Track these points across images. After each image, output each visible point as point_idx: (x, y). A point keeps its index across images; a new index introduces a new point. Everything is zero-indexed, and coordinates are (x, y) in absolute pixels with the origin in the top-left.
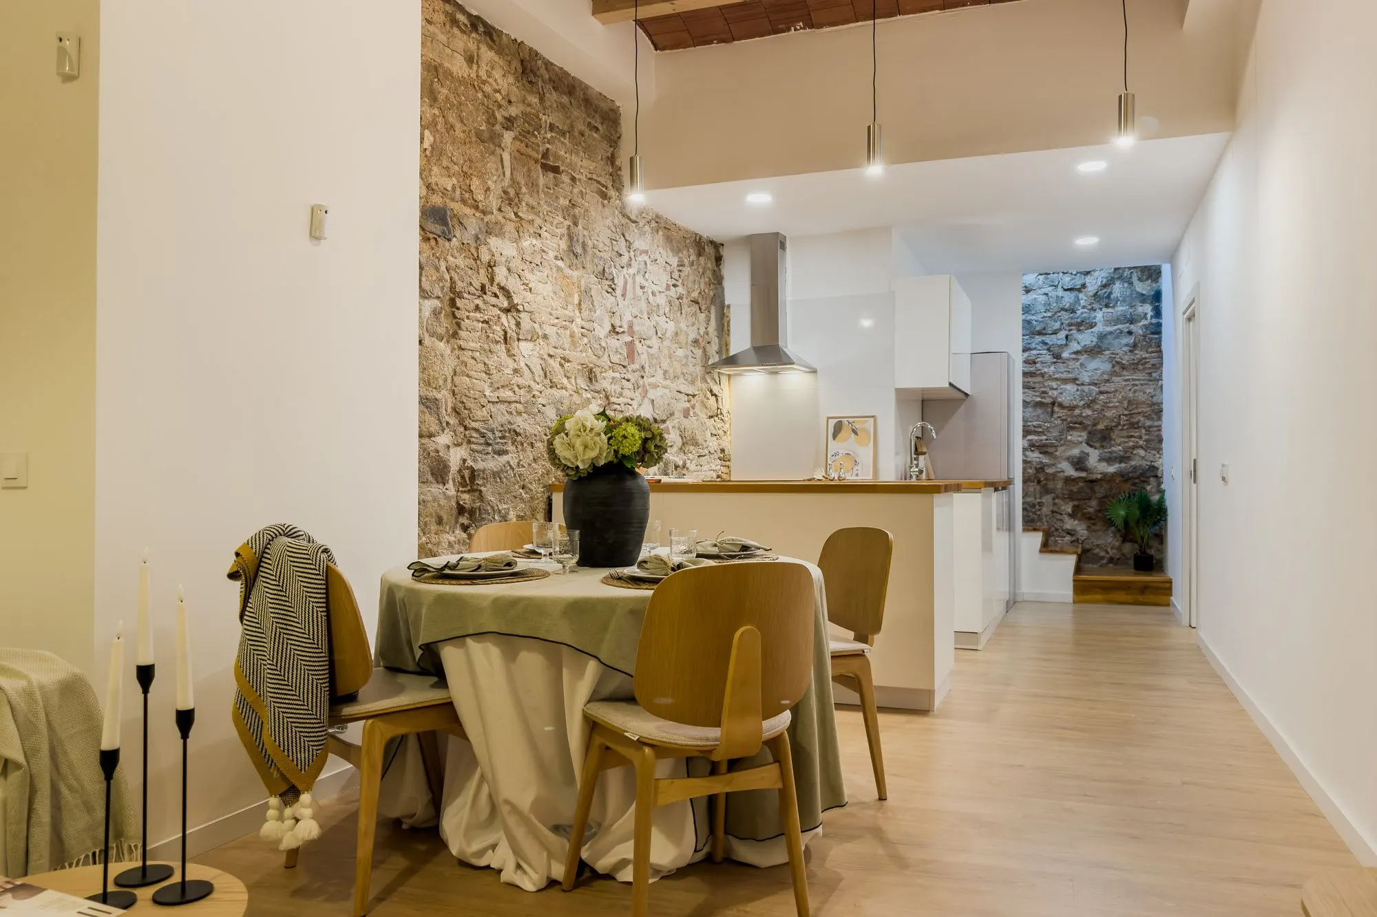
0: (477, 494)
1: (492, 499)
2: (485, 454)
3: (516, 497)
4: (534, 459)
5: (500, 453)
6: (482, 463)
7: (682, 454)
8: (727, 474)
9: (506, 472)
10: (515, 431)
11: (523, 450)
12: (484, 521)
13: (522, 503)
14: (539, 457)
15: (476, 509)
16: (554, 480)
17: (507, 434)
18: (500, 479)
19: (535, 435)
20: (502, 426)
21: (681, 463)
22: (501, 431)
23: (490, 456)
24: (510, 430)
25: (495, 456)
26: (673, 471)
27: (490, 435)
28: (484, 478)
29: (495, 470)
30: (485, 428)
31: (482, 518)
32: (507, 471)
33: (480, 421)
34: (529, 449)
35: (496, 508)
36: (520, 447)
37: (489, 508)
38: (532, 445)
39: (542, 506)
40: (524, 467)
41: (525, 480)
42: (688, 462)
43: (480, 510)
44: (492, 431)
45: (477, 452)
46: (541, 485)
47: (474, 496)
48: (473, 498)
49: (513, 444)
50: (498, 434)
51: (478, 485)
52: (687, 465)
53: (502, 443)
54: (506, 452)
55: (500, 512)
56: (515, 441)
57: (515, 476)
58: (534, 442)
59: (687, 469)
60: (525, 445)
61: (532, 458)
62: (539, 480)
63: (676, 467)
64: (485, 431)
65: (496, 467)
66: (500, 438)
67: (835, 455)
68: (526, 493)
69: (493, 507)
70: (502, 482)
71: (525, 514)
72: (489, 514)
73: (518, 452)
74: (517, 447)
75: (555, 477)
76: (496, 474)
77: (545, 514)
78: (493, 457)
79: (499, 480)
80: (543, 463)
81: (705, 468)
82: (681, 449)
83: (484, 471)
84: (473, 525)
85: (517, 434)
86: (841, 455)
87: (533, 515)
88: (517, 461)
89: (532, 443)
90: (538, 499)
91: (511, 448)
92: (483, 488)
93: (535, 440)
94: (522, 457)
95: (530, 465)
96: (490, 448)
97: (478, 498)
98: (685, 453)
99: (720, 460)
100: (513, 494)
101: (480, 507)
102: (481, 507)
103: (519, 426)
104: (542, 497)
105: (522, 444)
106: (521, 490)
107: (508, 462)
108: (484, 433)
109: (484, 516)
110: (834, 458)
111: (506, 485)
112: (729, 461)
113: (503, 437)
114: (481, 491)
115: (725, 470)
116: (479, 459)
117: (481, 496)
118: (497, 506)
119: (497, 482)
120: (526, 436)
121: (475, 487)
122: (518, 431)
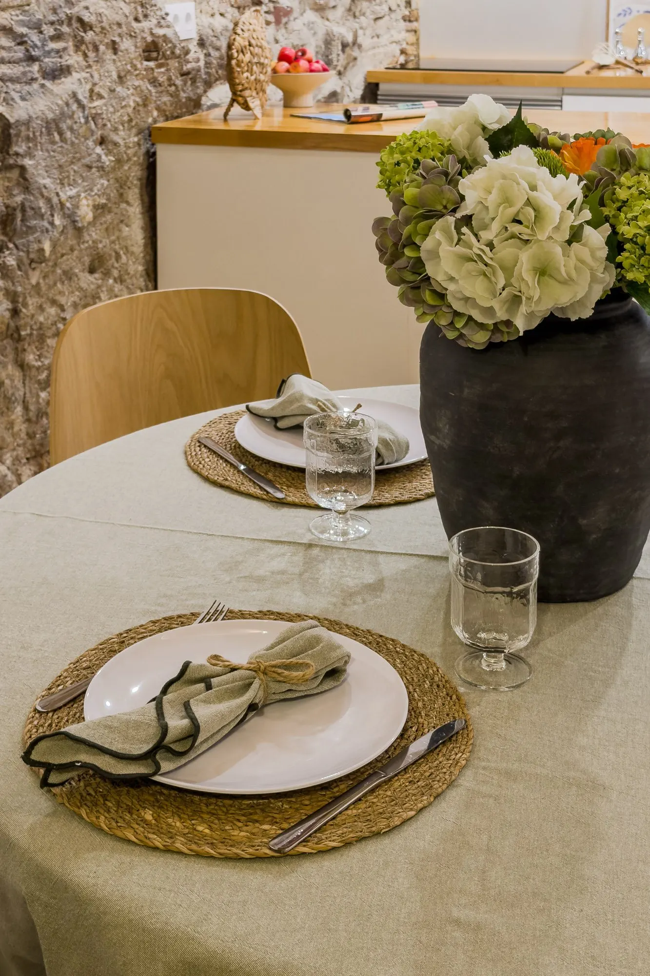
0: (15, 174)
1: (47, 181)
2: (26, 83)
3: (89, 167)
4: (120, 77)
5: (58, 73)
6: (22, 104)
7: (351, 18)
8: (412, 44)
9: (71, 117)
10: (80, 20)
11: (97, 61)
12: (34, 233)
13: (101, 177)
14: (129, 71)
15: (15, 209)
16: (155, 113)
17: (65, 29)
18: (61, 134)
19: (119, 25)
20: (54, 11)
21: (350, 39)
22: (52, 23)
23: (35, 86)
24: (70, 19)
25: (48, 84)
26: (338, 55)
27: (35, 38)
28: (28, 139)
29: (50, 116)
30: (23, 23)
31: (29, 227)
32: (73, 113)
33: (13, 7)
34: (109, 55)
35: (55, 200)
36: (91, 55)
37: (41, 203)
38: (114, 47)
39: (135, 173)
40: (100, 97)
41: (105, 125)
42: (360, 32)
43: (23, 210)
44: (37, 27)
45: (12, 80)
46: (134, 131)
47: (9, 180)
48: (7, 184)
49: (77, 48)
50: (49, 31)
51: (17, 154)
52: (360, 40)
53: (58, 52)
54: (64, 71)
55: (62, 204)
56: (82, 41)
57: (87, 122)
58: (117, 39)
59: (360, 46)
60: (102, 48)
61: (115, 75)
62: (131, 120)
63: (344, 46)
64: (24, 30)
65: (50, 109)
66: (53, 38)
67: (626, 13)
68: (109, 152)
69: (49, 200)
70: (63, 140)
71: (108, 199)
72: (42, 216)
73: (89, 66)
74: (85, 56)
75: (158, 108)
76: (53, 126)
77: (141, 189)
78: (43, 86)
79: (57, 137)
80: (137, 83)
81: (384, 40)
82: (350, 10)
83: (27, 123)
84: (11, 245)
85: (85, 25)
86: (634, 13)
87: (121, 195)
88: (88, 86)
89: (114, 42)
90: (129, 159)
91: (73, 59)
92: (28, 162)
93: (120, 35)
94: (96, 76)
95: (112, 91)
96: (36, 67)
97: (18, 184)
98: (355, 16)
99: (405, 20)
100: (84, 161)
101: (23, 205)
102: (27, 204)
103: (87, 8)
104: (135, 155)
105: (96, 48)
106: (99, 150)
107: (74, 95)
108: (22, 35)
109: (33, 222)
110: (622, 19)
111: (73, 143)
112: (417, 20)
113: (58, 37)
114: (23, 169)
115: (411, 38)
116: (16, 96)
117: (25, 179)
118: (57, 194)
119: (53, 143)
120: (103, 28)
121: (11, 161)
122: (86, 19)
